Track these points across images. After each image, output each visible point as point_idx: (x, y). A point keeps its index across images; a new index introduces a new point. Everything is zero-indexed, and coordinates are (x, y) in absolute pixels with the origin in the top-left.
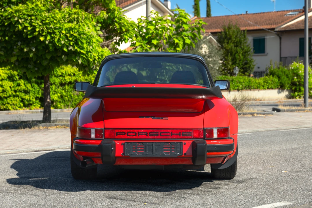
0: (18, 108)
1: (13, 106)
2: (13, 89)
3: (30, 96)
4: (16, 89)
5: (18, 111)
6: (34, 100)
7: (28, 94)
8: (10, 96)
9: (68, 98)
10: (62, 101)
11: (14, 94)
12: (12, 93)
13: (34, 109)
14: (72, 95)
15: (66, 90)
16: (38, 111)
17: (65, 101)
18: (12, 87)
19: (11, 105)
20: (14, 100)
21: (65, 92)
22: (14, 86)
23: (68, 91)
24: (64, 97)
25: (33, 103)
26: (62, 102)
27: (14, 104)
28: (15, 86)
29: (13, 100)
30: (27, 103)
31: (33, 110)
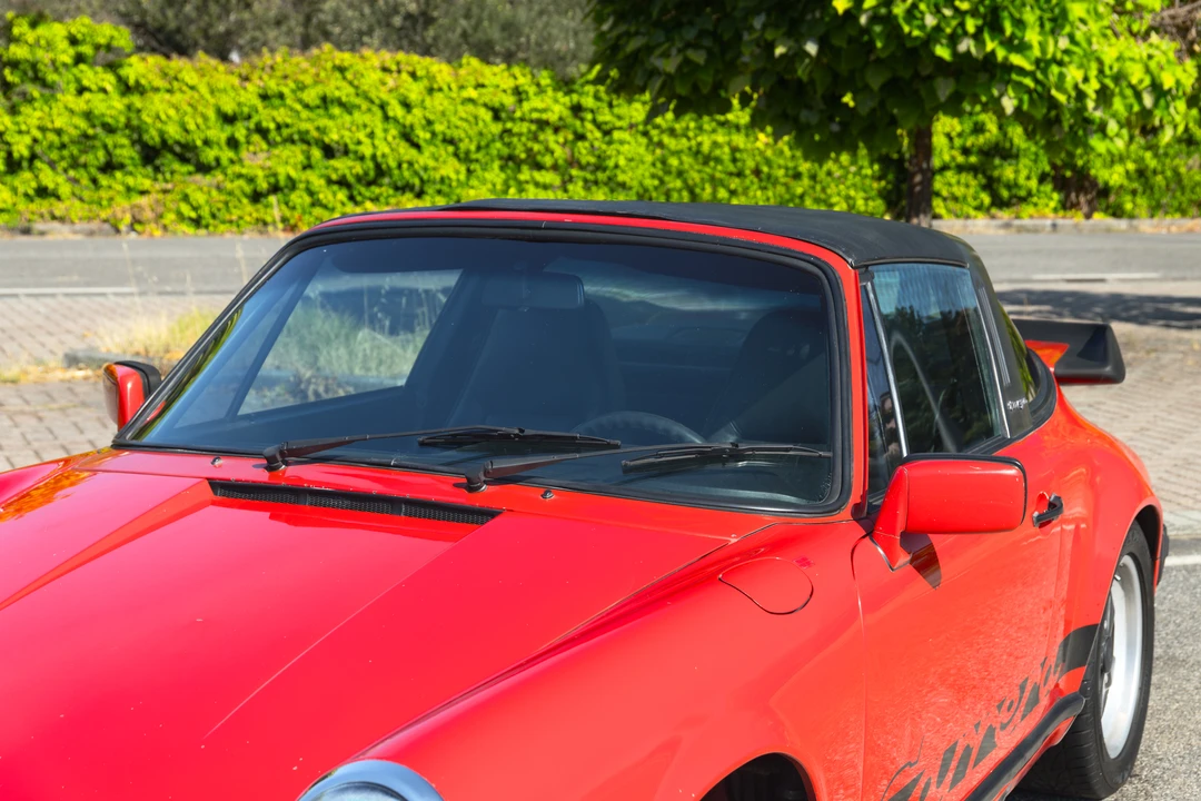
0: (972, 212)
1: (951, 204)
2: (958, 142)
3: (1017, 172)
4: (969, 143)
5: (969, 222)
6: (1033, 184)
7: (1014, 162)
8: (945, 168)
9: (1166, 178)
10: (1140, 190)
11: (960, 159)
12: (953, 158)
13: (1031, 217)
14: (1183, 170)
15: (1161, 151)
16: (1044, 227)
17: (1152, 189)
18: (954, 134)
19: (945, 199)
20: (959, 183)
21: (1156, 155)
22: (963, 131)
23: (1166, 155)
24: (1149, 173)
25: (1030, 194)
26: (1144, 193)
27: (955, 199)
28: (968, 131)
29: (953, 181)
30: (1005, 194)
31: (1026, 222)
